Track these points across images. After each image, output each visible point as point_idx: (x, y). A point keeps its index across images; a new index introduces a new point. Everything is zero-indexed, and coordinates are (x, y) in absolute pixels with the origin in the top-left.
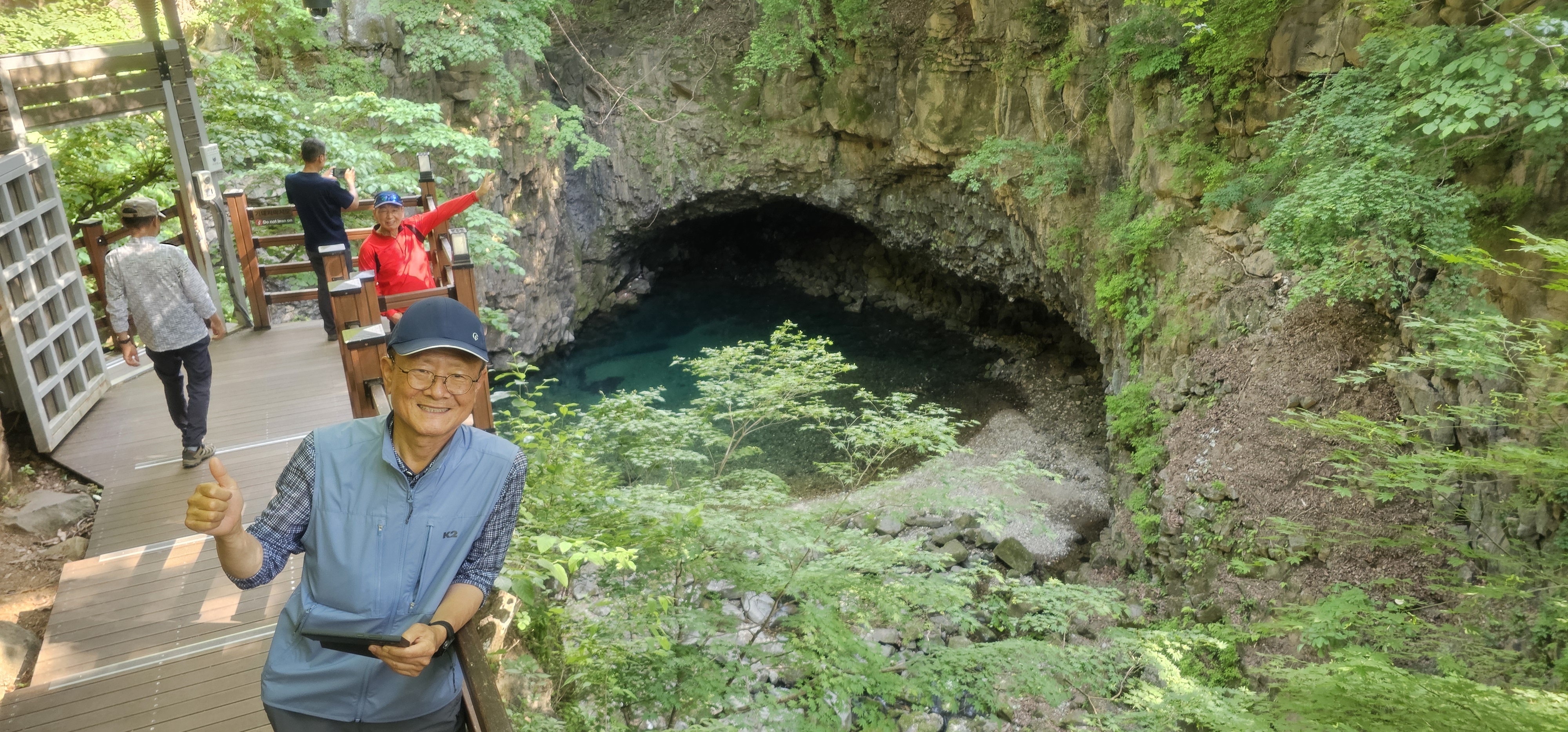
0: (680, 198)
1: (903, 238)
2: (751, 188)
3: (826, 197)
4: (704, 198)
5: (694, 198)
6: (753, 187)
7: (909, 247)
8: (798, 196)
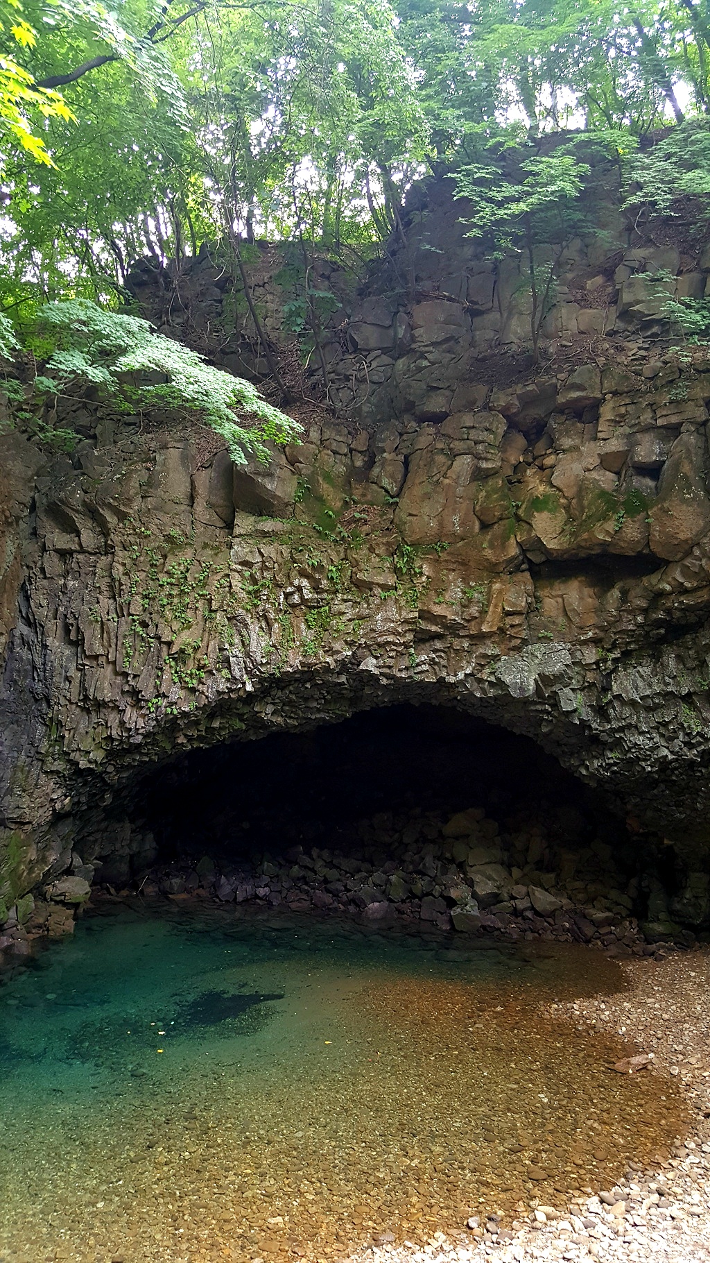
0: (223, 686)
1: (655, 748)
2: (362, 667)
3: (507, 679)
4: (271, 685)
5: (249, 688)
6: (370, 664)
7: (663, 763)
8: (452, 679)
